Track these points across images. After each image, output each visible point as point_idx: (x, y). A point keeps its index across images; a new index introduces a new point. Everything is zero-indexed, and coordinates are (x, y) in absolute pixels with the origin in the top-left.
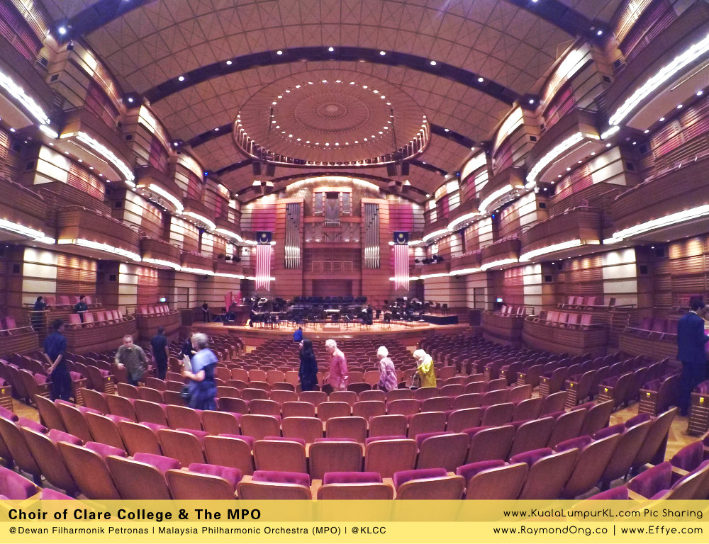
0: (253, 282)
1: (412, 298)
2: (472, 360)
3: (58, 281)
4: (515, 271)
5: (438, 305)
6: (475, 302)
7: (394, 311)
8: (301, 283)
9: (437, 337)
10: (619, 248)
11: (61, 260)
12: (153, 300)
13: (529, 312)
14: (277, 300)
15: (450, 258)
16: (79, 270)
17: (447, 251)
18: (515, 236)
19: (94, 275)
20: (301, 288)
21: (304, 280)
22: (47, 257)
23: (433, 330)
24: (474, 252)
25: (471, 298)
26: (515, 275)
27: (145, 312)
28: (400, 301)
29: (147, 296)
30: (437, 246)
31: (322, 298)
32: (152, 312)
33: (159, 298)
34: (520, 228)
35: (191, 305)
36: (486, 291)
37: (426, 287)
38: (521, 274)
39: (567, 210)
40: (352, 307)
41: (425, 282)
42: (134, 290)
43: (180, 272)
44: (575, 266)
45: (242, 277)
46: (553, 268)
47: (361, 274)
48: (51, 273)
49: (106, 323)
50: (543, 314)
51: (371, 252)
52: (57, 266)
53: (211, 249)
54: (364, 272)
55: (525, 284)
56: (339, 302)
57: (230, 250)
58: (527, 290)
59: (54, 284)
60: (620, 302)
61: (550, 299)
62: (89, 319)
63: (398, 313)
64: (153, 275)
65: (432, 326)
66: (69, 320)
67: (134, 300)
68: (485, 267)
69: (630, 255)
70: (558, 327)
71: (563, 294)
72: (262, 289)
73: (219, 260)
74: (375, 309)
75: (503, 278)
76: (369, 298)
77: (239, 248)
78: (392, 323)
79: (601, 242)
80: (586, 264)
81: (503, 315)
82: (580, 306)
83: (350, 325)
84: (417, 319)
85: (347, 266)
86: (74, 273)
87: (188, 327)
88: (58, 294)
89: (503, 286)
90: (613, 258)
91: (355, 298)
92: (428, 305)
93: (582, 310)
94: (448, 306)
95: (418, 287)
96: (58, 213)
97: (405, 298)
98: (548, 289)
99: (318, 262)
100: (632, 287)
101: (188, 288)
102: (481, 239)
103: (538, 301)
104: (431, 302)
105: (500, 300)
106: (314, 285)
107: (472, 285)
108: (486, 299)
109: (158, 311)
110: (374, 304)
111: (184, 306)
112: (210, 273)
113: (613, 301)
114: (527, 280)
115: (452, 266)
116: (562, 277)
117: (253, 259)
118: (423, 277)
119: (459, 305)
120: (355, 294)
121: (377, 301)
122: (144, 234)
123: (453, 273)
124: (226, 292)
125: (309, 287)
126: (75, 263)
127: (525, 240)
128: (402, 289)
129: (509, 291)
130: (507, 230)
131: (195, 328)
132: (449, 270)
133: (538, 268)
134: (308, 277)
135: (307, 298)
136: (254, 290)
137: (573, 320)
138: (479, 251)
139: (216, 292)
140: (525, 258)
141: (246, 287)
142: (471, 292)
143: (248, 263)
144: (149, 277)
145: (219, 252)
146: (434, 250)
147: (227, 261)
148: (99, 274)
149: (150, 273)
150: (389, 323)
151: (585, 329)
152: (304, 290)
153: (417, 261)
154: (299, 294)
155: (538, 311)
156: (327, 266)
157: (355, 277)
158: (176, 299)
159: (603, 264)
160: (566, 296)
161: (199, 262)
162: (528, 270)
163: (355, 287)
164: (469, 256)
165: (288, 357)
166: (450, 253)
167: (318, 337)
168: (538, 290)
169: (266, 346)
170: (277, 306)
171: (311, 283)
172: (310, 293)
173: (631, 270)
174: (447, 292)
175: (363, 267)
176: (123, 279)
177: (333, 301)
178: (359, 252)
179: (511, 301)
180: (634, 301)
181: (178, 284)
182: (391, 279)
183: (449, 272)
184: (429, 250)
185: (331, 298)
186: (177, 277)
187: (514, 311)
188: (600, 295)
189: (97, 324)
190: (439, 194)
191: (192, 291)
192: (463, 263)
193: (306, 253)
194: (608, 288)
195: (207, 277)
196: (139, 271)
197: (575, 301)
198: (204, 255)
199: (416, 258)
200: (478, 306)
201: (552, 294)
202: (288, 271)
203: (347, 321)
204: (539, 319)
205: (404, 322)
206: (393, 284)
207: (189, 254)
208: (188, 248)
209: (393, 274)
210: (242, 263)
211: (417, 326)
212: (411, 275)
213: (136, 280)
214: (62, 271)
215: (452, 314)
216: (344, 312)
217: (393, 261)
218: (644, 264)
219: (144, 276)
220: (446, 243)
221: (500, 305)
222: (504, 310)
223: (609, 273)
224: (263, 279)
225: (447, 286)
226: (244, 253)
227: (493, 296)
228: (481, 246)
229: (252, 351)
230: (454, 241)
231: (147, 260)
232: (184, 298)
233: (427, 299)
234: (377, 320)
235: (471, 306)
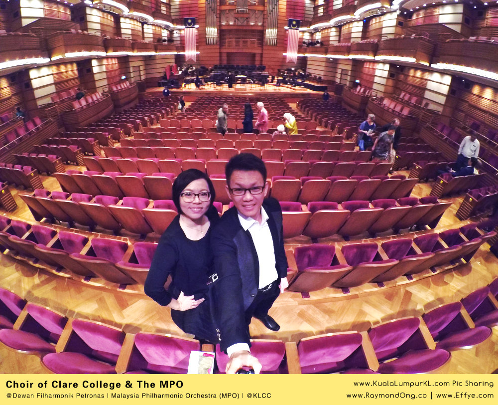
0: (184, 55)
1: (298, 69)
2: (329, 120)
3: (56, 84)
4: (372, 64)
5: (316, 77)
6: (341, 79)
7: (284, 77)
8: (218, 55)
9: (310, 100)
10: (443, 73)
11: (54, 70)
12: (117, 80)
13: (374, 94)
14: (202, 68)
15: (329, 45)
16: (66, 72)
17: (326, 39)
18: (376, 41)
19: (76, 72)
20: (218, 58)
21: (220, 53)
22: (45, 71)
23: (309, 94)
24: (346, 44)
25: (339, 76)
26: (371, 67)
27: (115, 89)
28: (289, 70)
29: (113, 78)
30: (320, 33)
31: (234, 66)
32: (119, 88)
33: (121, 77)
34: (380, 36)
35: (143, 78)
36: (349, 73)
37: (309, 62)
38: (375, 68)
39: (413, 36)
40: (255, 73)
41: (308, 59)
42: (104, 75)
43: (133, 57)
44: (412, 72)
45: (176, 53)
46: (397, 70)
47: (263, 49)
48: (50, 80)
49: (94, 102)
50: (382, 99)
51: (271, 33)
52: (53, 74)
53: (151, 36)
54: (264, 47)
55: (376, 75)
56: (246, 69)
57: (165, 34)
58: (376, 80)
59: (53, 86)
60: (432, 107)
61: (390, 89)
62: (84, 103)
63: (286, 79)
64: (115, 61)
65: (309, 91)
66: (72, 107)
67: (105, 82)
68: (351, 57)
69: (448, 79)
70: (387, 110)
71: (399, 88)
72: (190, 60)
73: (158, 45)
74: (271, 75)
75: (363, 66)
76: (267, 67)
77: (171, 32)
78: (282, 86)
79: (430, 65)
80: (419, 74)
81: (356, 93)
82: (406, 101)
83: (253, 86)
84: (299, 85)
85: (253, 43)
86: (64, 75)
87: (143, 93)
88: (58, 92)
89: (362, 72)
90: (436, 77)
91: (257, 66)
92: (308, 75)
93: (406, 104)
94: (322, 79)
95: (303, 62)
96: (46, 40)
97: (293, 69)
98: (391, 83)
99: (231, 40)
100: (442, 100)
101: (139, 66)
102: (353, 35)
103: (382, 89)
104: (310, 74)
105: (357, 81)
106: (227, 56)
107: (341, 66)
108: (349, 78)
109: (123, 87)
110: (271, 71)
111: (138, 78)
112: (153, 53)
113: (427, 104)
114: (377, 73)
115: (329, 50)
116: (402, 77)
117: (182, 39)
118: (307, 55)
119: (330, 79)
120: (257, 64)
121: (273, 69)
122: (105, 36)
123: (329, 56)
124: (166, 65)
125: (225, 58)
126: (63, 69)
127: (382, 45)
128: (291, 62)
129: (365, 77)
130: (372, 34)
131: (148, 93)
132: (326, 53)
133: (387, 67)
134: (225, 50)
135: (223, 66)
136: (184, 61)
137: (398, 109)
138: (349, 44)
139: (158, 66)
140: (378, 58)
141: (179, 60)
142: (339, 71)
143: (179, 42)
144: (113, 64)
145: (157, 37)
146: (318, 36)
147: (164, 43)
148: (79, 70)
149: (112, 61)
150: (280, 86)
151: (403, 116)
152: (220, 60)
153: (304, 43)
154: (217, 63)
155: (380, 95)
156: (237, 43)
157: (258, 51)
158: (132, 75)
159: (429, 79)
161: (144, 47)
162: (380, 66)
163: (258, 58)
164: (342, 46)
166: (329, 41)
167: (231, 94)
168: (384, 81)
169: (197, 102)
170: (201, 73)
172: (225, 62)
173: (445, 90)
174: (323, 68)
175: (264, 44)
176: (96, 70)
177: (242, 68)
178: (262, 33)
179: (364, 83)
180: (440, 109)
181: (132, 64)
182: (284, 54)
183: (326, 55)
184: (314, 35)
185: (240, 66)
186: (130, 60)
187: (364, 92)
188: (421, 97)
189: (88, 105)
191: (142, 68)
192: (337, 50)
193: (221, 32)
194: (428, 95)
195: (151, 56)
196: (105, 62)
197: (404, 96)
198: (147, 41)
199: (304, 40)
200: (343, 82)
201: (392, 87)
202: (208, 47)
203: (250, 83)
204: (377, 102)
205: (290, 86)
206: (285, 57)
207: (136, 43)
208: (135, 38)
209: (285, 51)
210: (175, 43)
211: (299, 90)
212: (299, 52)
213: (104, 68)
214: (56, 76)
215: (324, 85)
216: (249, 76)
217: (287, 41)
218: (454, 89)
219: (109, 65)
220: (328, 32)
221: (356, 85)
222: (358, 89)
223: (430, 85)
224: (191, 53)
225: (324, 64)
226: (176, 34)
227: (354, 77)
228: (352, 40)
229: (189, 106)
230: (333, 33)
231: (111, 53)
232: (137, 74)
233: (309, 71)
234: (272, 84)
235: (338, 81)
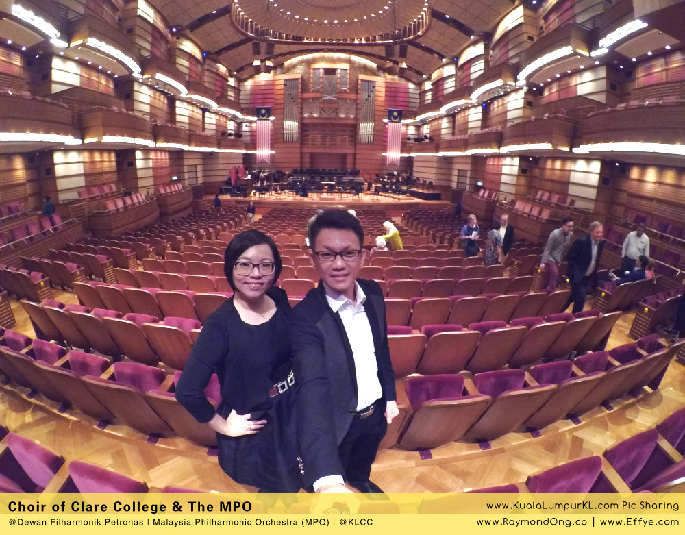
0: (255, 155)
1: (402, 173)
2: (445, 234)
3: (86, 175)
4: (496, 160)
5: (425, 182)
6: (458, 182)
7: (384, 184)
8: (299, 156)
9: (419, 211)
10: (588, 158)
11: (85, 157)
12: (166, 180)
13: (502, 197)
14: (278, 172)
15: (440, 140)
16: (101, 162)
17: (437, 133)
18: (499, 128)
19: (114, 164)
20: (299, 160)
21: (302, 153)
22: (74, 156)
23: (417, 204)
24: (463, 136)
25: (455, 179)
26: (496, 163)
27: (163, 191)
28: (391, 175)
29: (162, 177)
30: (429, 126)
31: (319, 170)
32: (168, 191)
33: (171, 177)
34: (505, 121)
35: (200, 181)
36: (469, 174)
37: (415, 164)
38: (501, 164)
39: (547, 115)
40: (346, 179)
41: (415, 160)
42: (151, 173)
43: (189, 152)
44: (549, 164)
45: (244, 152)
46: (530, 163)
47: (356, 149)
48: (78, 169)
49: (134, 205)
50: (513, 203)
51: (366, 128)
52: (83, 162)
53: (214, 127)
54: (358, 146)
55: (503, 173)
56: (334, 173)
57: (231, 126)
58: (504, 179)
59: (83, 179)
60: (579, 204)
61: (523, 190)
62: (120, 204)
63: (387, 186)
64: (165, 156)
65: (417, 200)
66: (105, 207)
67: (151, 182)
68: (470, 152)
69: (596, 166)
70: (522, 216)
71: (534, 187)
72: (263, 162)
73: (222, 137)
74: (367, 182)
75: (485, 163)
76: (361, 172)
77: (239, 125)
78: (381, 195)
79: (571, 150)
80: (558, 164)
81: (479, 198)
82: (544, 201)
83: (344, 195)
84: (404, 193)
85: (343, 140)
86: (98, 165)
87: (200, 200)
88: (88, 187)
89: (484, 172)
90: (581, 165)
91: (349, 170)
92: (415, 181)
93: (547, 204)
94: (434, 184)
95: (408, 163)
96: (80, 116)
97: (395, 173)
98: (523, 181)
99: (312, 136)
100: (592, 193)
101: (196, 166)
102: (470, 125)
103: (512, 190)
104: (418, 179)
105: (480, 184)
106: (311, 158)
107: (457, 166)
108: (468, 181)
109: (173, 190)
110: (367, 176)
111: (194, 182)
112: (215, 150)
113: (573, 202)
114: (505, 170)
115: (441, 147)
116: (537, 172)
117: (253, 134)
118: (412, 155)
119: (443, 183)
120: (349, 167)
121: (369, 174)
122: (155, 121)
123: (441, 154)
124: (231, 167)
125: (307, 159)
126: (97, 157)
127: (507, 133)
128: (393, 164)
129: (489, 177)
130: (494, 120)
131: (205, 201)
132: (437, 150)
133: (517, 161)
134: (306, 150)
135: (305, 170)
136: (255, 163)
137: (535, 212)
138: (466, 137)
139: (221, 167)
140: (505, 150)
141: (248, 160)
142: (456, 172)
143: (249, 138)
144: (162, 159)
145: (221, 129)
146: (426, 130)
147: (229, 138)
148: (118, 162)
149: (161, 155)
150: (378, 195)
151: (543, 221)
152: (301, 162)
153: (409, 139)
154: (297, 166)
155: (510, 198)
156: (324, 141)
157: (350, 151)
158: (186, 176)
159: (572, 168)
160: (537, 190)
161: (204, 141)
162: (508, 161)
163: (349, 161)
164: (457, 140)
165: (291, 224)
166: (440, 134)
168: (514, 180)
169: (270, 214)
170: (277, 178)
171: (308, 155)
172: (307, 166)
173: (594, 179)
174: (434, 171)
175: (357, 142)
176: (140, 164)
177: (330, 173)
178: (355, 128)
179: (489, 185)
180: (591, 206)
181: (186, 162)
182: (383, 154)
183: (437, 152)
184: (422, 129)
186: (185, 156)
187: (490, 196)
188: (565, 194)
189: (126, 208)
190: (435, 75)
191: (199, 168)
192: (451, 146)
193: (303, 127)
194: (572, 190)
195: (212, 153)
196: (152, 155)
197: (542, 195)
198: (208, 133)
199: (408, 136)
200: (462, 186)
201: (526, 186)
202: (288, 145)
203: (340, 192)
204: (508, 206)
205: (392, 195)
206: (385, 159)
207: (194, 134)
208: (193, 128)
209: (385, 150)
210: (243, 138)
211: (403, 199)
212: (402, 151)
213: (151, 164)
214: (88, 165)
215: (436, 192)
216: (338, 183)
217: (387, 137)
218: (607, 177)
219: (157, 159)
220: (438, 124)
221: (479, 188)
222: (481, 193)
223: (576, 177)
224: (264, 153)
225: (435, 165)
226: (245, 128)
227: (475, 178)
228: (469, 132)
229: (259, 219)
230: (445, 124)
231: (161, 144)
232: (193, 175)
233: (416, 175)
234: (369, 192)
235: (454, 185)
